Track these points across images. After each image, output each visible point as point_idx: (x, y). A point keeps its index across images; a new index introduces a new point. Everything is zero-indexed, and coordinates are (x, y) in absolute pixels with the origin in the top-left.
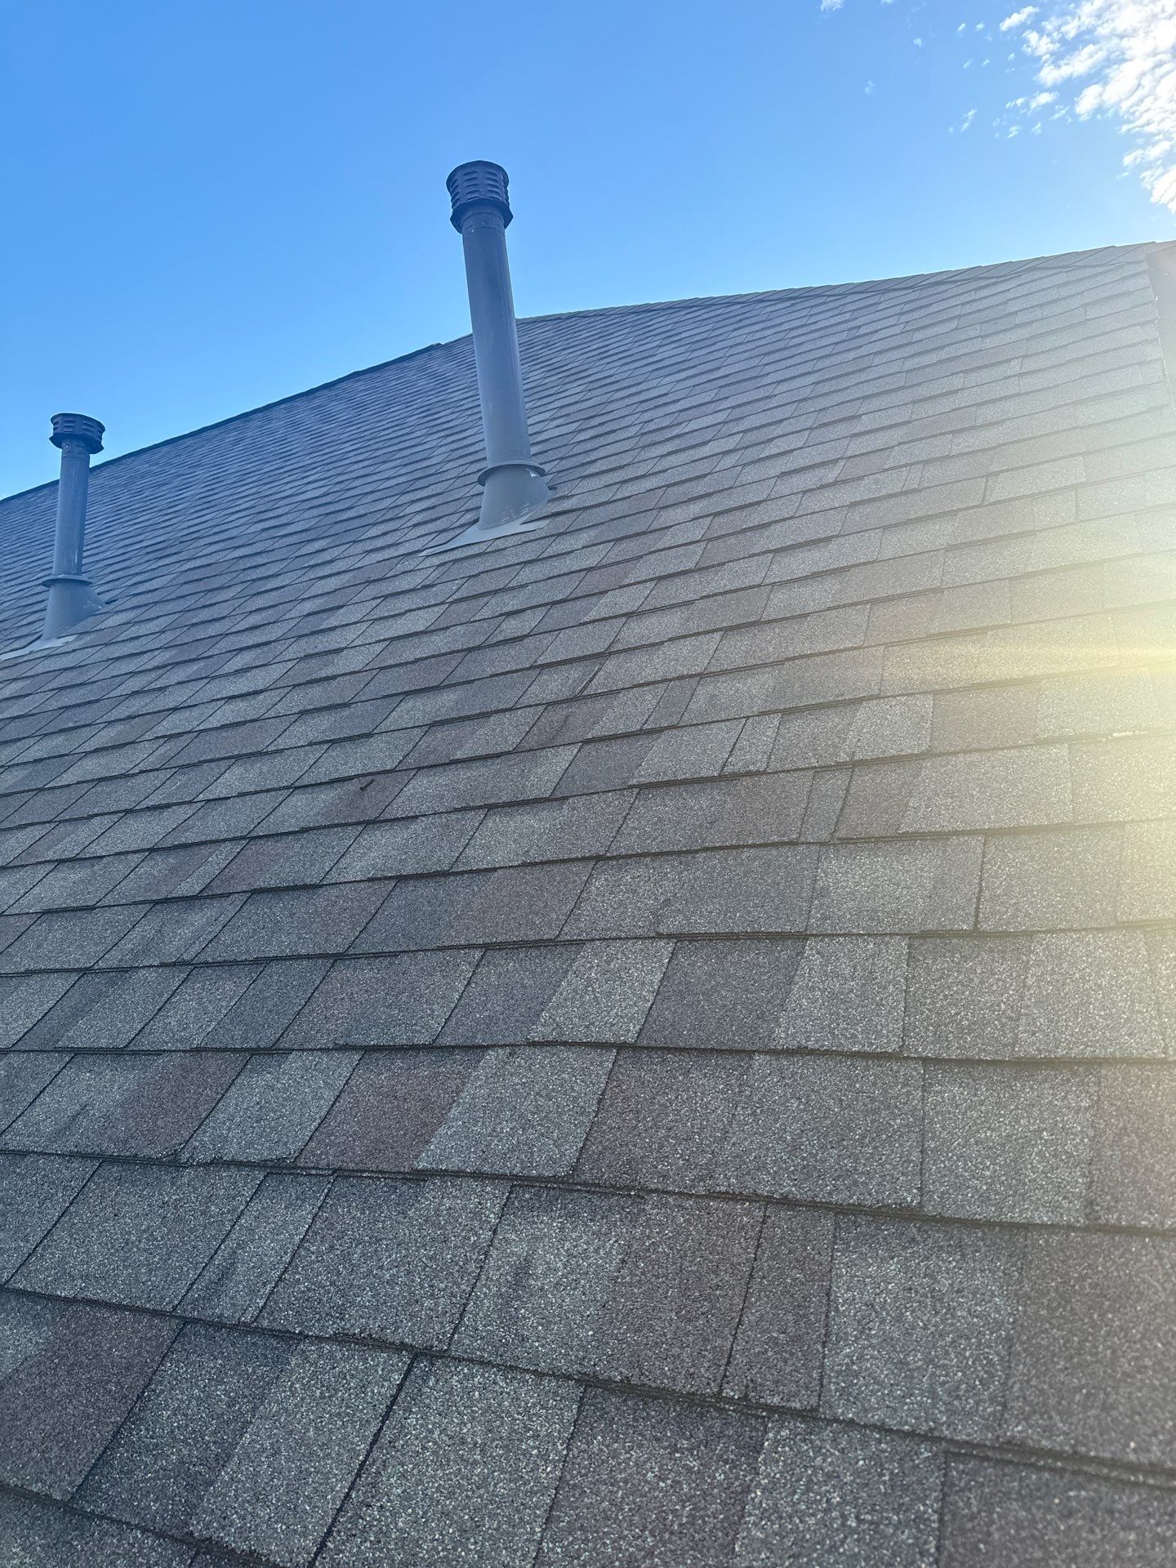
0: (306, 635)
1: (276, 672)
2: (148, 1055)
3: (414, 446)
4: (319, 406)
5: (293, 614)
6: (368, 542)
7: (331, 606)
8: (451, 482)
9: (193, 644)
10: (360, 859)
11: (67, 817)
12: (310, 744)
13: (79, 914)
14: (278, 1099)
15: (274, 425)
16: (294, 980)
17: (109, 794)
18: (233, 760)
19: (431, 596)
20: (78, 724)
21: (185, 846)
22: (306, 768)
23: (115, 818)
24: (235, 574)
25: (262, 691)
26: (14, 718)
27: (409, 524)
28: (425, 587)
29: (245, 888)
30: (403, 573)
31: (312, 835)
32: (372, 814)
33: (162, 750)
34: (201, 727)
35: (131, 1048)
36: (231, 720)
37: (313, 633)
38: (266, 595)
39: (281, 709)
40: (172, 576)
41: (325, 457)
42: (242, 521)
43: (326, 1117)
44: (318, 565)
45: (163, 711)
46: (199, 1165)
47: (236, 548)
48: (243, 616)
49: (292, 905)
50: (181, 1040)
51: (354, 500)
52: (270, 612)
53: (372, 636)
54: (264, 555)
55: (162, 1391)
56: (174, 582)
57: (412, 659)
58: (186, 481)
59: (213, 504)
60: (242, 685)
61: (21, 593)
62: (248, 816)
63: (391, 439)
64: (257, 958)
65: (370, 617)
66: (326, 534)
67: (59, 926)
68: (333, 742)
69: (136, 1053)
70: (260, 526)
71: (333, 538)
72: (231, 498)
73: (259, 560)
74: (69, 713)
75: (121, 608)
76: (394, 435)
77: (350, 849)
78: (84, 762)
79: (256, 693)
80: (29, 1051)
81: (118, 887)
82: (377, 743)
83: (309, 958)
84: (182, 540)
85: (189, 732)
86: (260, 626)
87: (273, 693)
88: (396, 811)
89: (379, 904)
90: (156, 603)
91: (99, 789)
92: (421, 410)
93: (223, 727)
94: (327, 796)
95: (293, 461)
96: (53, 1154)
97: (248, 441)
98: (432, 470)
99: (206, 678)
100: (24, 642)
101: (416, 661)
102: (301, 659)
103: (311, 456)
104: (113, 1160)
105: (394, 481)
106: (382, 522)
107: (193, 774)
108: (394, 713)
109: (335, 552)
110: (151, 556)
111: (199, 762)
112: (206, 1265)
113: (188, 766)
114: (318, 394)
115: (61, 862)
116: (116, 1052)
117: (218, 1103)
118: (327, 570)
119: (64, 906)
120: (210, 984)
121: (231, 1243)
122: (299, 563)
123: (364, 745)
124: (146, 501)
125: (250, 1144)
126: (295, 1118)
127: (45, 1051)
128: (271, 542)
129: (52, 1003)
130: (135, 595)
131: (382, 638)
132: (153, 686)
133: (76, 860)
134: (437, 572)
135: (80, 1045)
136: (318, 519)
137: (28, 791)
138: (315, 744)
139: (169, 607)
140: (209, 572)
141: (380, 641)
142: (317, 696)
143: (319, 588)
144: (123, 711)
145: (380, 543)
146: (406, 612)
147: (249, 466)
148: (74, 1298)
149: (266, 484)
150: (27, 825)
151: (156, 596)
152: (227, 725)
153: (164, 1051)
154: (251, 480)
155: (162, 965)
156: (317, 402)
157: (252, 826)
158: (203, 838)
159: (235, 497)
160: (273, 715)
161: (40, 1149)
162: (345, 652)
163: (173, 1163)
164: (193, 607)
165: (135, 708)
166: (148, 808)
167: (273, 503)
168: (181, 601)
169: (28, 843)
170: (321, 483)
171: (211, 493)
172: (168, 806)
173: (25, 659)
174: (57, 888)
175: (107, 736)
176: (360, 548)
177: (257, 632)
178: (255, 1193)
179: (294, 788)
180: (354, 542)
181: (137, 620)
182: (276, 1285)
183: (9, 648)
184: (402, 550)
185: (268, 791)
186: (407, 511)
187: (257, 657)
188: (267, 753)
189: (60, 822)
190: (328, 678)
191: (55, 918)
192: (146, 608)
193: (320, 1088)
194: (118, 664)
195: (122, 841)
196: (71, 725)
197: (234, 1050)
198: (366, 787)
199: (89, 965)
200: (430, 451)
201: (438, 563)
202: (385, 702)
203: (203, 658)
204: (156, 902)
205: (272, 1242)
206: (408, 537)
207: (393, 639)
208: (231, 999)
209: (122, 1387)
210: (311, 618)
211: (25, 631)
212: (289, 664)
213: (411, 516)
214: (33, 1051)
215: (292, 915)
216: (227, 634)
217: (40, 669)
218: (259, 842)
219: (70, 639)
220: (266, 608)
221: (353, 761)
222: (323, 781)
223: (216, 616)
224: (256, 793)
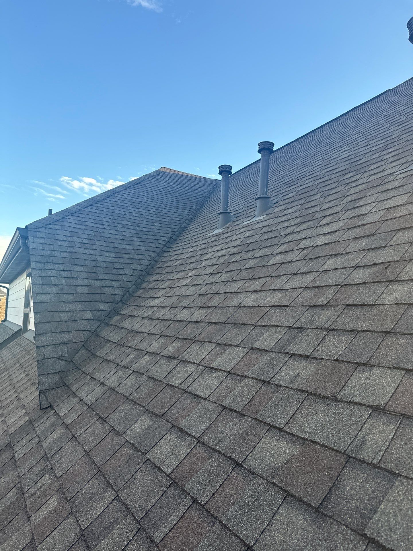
0: (351, 209)
1: (340, 224)
2: (318, 359)
3: (385, 131)
4: (341, 123)
5: (344, 202)
6: (371, 171)
7: (359, 197)
8: (404, 143)
9: (307, 216)
10: (390, 295)
11: (274, 276)
12: (360, 250)
13: (284, 308)
14: (372, 383)
15: (325, 132)
16: (370, 339)
17: (286, 268)
18: (330, 257)
19: (403, 190)
20: (272, 245)
21: (317, 287)
22: (360, 260)
23: (290, 276)
24: (319, 189)
25: (336, 231)
26: (251, 243)
27: (388, 162)
28: (399, 187)
29: (343, 303)
30: (388, 182)
31: (367, 285)
32: (392, 278)
33: (302, 253)
34: (315, 245)
35: (311, 356)
36: (326, 242)
37: (353, 208)
38: (332, 196)
39: (345, 237)
40: (296, 192)
41: (347, 142)
42: (319, 170)
43: (394, 393)
44: (351, 182)
45: (300, 239)
46: (345, 402)
47: (318, 179)
48: (324, 204)
49: (364, 311)
50: (329, 356)
51: (362, 156)
52: (335, 201)
53: (379, 208)
54: (329, 181)
55: (345, 480)
56: (297, 194)
57: (398, 216)
58: (296, 158)
59: (307, 165)
60: (328, 229)
61: (247, 202)
62: (339, 277)
63: (374, 130)
64: (354, 330)
65: (377, 201)
66: (352, 170)
67: (278, 311)
68: (369, 250)
69: (313, 358)
70: (326, 171)
71: (356, 171)
72: (313, 162)
73: (327, 183)
74: (268, 241)
75: (279, 205)
76: (375, 129)
77: (385, 291)
78: (276, 257)
79: (334, 232)
80: (276, 352)
81: (295, 300)
82: (389, 250)
83: (375, 332)
84: (298, 179)
85: (311, 247)
86: (331, 207)
87: (341, 232)
88: (402, 277)
89: (402, 314)
90: (292, 202)
91: (282, 266)
92: (386, 117)
93: (323, 244)
94: (370, 271)
95: (335, 145)
96: (290, 388)
97: (316, 140)
98: (395, 140)
99: (314, 227)
100: (250, 218)
101: (401, 217)
102: (350, 218)
103: (342, 142)
104: (312, 394)
105: (378, 147)
106: (375, 163)
107: (315, 261)
108: (394, 238)
109: (357, 177)
110: (287, 186)
111: (317, 257)
112: (354, 439)
113: (313, 259)
114: (340, 118)
115: (274, 290)
116: (306, 357)
117: (348, 381)
118: (355, 184)
119: (278, 305)
120: (336, 337)
121: (362, 433)
122: (343, 182)
123: (383, 251)
124: (282, 167)
125: (364, 398)
126: (381, 391)
127: (281, 353)
128: (331, 176)
129: (280, 337)
130: (284, 200)
131: (384, 208)
132: (295, 231)
133: (280, 290)
134: (404, 180)
135: (293, 353)
136: (348, 165)
137: (259, 266)
138: (362, 250)
139: (296, 203)
140: (309, 189)
141: (383, 209)
142: (359, 232)
143: (353, 191)
144: (286, 240)
145: (376, 171)
146: (393, 197)
147: (318, 149)
148: (307, 439)
149: (325, 155)
150: (261, 278)
151: (291, 200)
152: (325, 244)
153: (324, 359)
154: (319, 154)
155: (317, 328)
156: (341, 121)
157: (342, 281)
158: (324, 284)
159: (314, 161)
160: (342, 240)
161: (286, 386)
162: (368, 215)
163: (334, 399)
164: (305, 202)
165: (290, 239)
166: (301, 273)
167: (329, 161)
168: (300, 201)
169: (263, 283)
170: (348, 151)
171: (305, 161)
172: (308, 272)
173: (251, 224)
174: (275, 299)
175: (282, 248)
176: (367, 174)
177: (331, 209)
178: (369, 416)
179: (356, 267)
180: (365, 172)
181: (286, 208)
182: (384, 453)
183: (246, 221)
184: (386, 173)
185: (345, 268)
186: (386, 157)
187: (332, 219)
188: (342, 254)
189: (272, 277)
190: (362, 225)
191: (276, 309)
192: (288, 204)
193: (390, 382)
194: (281, 224)
195: (294, 284)
196: (269, 245)
197: (351, 362)
198: (387, 267)
199: (290, 326)
200: (393, 132)
201: (404, 176)
202: (389, 233)
203: (312, 220)
204: (310, 306)
205: (379, 436)
206: (388, 167)
207: (388, 208)
208: (346, 343)
209: (330, 474)
210: (351, 203)
211: (250, 215)
212: (346, 221)
213: (388, 160)
214: (277, 352)
215: (364, 315)
216: (319, 211)
217: (256, 227)
218: (345, 287)
219: (264, 216)
220: (333, 200)
221: (380, 257)
222: (368, 264)
223: (314, 205)
224: (341, 268)
